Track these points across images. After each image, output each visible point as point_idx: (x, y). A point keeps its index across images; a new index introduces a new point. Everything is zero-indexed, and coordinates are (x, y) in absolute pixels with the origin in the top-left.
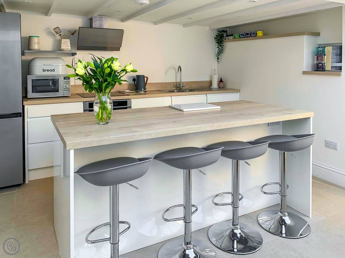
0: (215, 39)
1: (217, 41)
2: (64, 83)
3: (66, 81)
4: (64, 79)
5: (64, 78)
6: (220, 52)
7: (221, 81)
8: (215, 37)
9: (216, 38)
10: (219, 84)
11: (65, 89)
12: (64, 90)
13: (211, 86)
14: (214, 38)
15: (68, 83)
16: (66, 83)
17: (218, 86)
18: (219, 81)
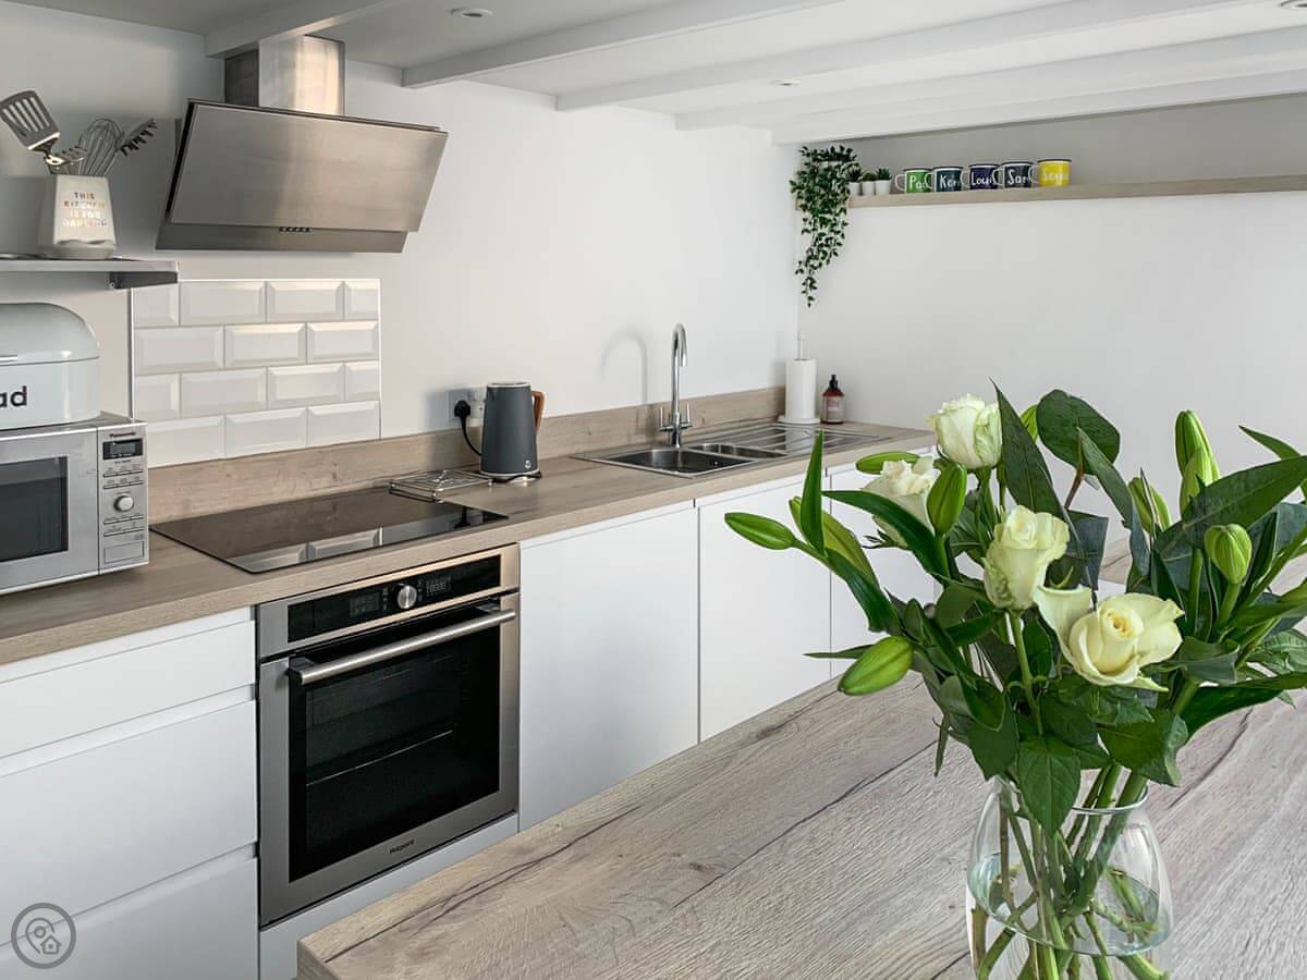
0: (793, 191)
1: (803, 202)
2: (103, 481)
3: (117, 468)
4: (107, 456)
5: (107, 446)
6: (825, 253)
7: (834, 389)
8: (792, 183)
9: (801, 188)
10: (828, 406)
11: (110, 527)
12: (103, 529)
13: (783, 413)
14: (790, 187)
15: (130, 478)
16: (117, 480)
17: (817, 413)
18: (824, 390)
